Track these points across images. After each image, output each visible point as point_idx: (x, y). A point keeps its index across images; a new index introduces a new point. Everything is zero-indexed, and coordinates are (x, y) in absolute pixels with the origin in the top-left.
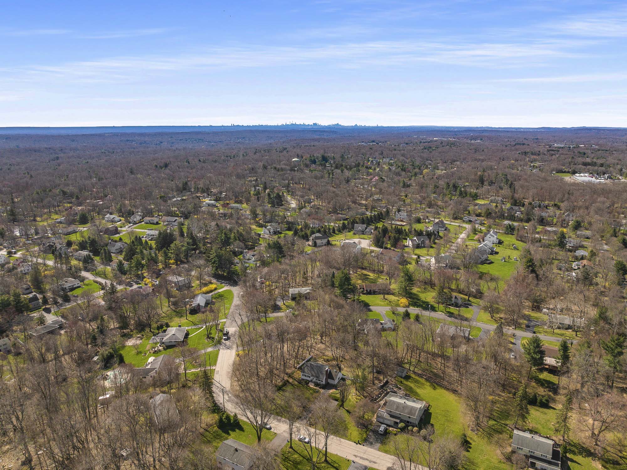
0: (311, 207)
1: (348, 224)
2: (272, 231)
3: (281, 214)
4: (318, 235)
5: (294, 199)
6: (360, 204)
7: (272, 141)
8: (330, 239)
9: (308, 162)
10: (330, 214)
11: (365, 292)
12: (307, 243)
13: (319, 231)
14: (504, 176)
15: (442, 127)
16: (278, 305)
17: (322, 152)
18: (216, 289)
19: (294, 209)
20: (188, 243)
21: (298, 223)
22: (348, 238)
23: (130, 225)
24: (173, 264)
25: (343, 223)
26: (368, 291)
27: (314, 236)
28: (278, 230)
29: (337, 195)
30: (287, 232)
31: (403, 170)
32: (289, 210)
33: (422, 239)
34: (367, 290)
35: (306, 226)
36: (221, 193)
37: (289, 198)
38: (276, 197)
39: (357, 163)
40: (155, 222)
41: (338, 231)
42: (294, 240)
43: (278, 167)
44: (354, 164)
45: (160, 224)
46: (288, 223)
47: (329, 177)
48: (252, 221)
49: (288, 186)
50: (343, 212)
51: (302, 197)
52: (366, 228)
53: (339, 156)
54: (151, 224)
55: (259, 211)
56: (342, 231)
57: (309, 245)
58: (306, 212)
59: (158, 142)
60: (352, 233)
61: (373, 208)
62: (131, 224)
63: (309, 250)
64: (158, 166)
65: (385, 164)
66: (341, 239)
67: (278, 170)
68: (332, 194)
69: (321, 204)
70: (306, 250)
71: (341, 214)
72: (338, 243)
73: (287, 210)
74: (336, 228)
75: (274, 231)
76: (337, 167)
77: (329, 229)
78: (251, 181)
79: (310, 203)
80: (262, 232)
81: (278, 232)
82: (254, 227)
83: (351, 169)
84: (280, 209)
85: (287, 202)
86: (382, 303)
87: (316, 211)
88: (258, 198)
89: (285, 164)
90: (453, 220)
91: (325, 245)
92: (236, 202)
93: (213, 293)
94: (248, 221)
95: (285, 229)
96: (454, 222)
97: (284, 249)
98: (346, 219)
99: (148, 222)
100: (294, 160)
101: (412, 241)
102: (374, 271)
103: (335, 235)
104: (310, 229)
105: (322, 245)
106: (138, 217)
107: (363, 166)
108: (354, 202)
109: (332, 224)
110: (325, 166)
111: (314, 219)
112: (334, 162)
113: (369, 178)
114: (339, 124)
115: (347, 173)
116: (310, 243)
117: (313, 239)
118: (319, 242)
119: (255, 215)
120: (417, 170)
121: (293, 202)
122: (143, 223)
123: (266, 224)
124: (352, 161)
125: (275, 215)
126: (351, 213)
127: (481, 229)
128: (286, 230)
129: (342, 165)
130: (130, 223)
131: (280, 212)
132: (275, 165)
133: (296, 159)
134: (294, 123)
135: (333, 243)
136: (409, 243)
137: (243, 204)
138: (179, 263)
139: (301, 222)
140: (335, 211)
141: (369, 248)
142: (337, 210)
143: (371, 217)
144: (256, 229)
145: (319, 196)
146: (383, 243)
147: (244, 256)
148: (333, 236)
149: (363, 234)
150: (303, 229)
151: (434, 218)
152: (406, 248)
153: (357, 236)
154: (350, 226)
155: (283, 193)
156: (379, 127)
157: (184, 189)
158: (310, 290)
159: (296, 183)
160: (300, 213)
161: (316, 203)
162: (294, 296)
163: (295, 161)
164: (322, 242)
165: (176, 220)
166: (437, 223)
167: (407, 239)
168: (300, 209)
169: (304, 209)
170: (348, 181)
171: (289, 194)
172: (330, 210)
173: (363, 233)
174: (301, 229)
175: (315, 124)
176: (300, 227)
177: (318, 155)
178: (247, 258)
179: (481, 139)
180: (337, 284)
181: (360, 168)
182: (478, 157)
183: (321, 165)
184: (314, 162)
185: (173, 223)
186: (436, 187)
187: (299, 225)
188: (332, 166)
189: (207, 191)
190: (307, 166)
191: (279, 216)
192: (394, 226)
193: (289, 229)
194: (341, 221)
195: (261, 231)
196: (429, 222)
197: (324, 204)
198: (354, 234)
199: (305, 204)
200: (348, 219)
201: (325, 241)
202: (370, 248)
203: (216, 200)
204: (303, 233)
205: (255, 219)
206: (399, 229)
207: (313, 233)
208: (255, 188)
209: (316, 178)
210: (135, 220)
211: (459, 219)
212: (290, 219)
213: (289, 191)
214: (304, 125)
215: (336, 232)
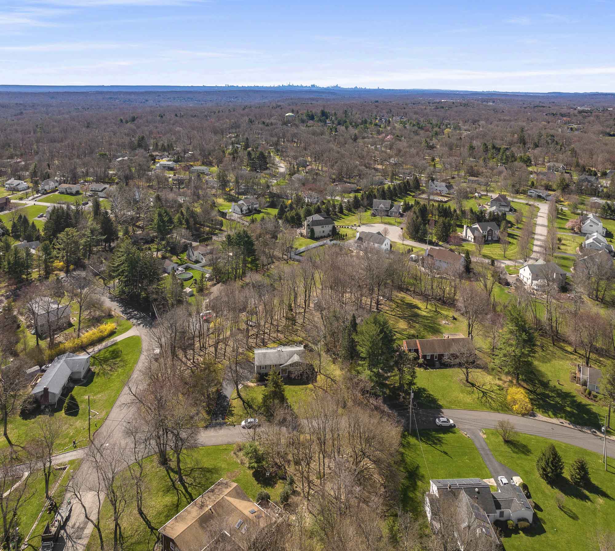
0: (307, 173)
1: (363, 199)
2: (245, 208)
3: (263, 181)
4: (317, 217)
5: (285, 161)
6: (376, 170)
7: (266, 101)
8: (336, 224)
9: (305, 118)
10: (334, 182)
11: (421, 361)
12: (298, 231)
13: (318, 211)
14: (550, 137)
15: (446, 91)
16: (225, 397)
17: (322, 108)
18: (112, 333)
19: (283, 175)
20: (92, 232)
21: (287, 196)
22: (365, 222)
23: (36, 195)
24: (60, 270)
25: (356, 197)
26: (428, 358)
27: (310, 219)
28: (255, 206)
29: (343, 156)
30: (270, 210)
31: (421, 128)
32: (275, 176)
33: (489, 228)
34: (424, 357)
35: (299, 201)
36: (185, 152)
37: (277, 159)
38: (258, 158)
39: (364, 119)
40: (74, 191)
41: (346, 210)
42: (277, 227)
43: (267, 121)
44: (360, 121)
45: (81, 194)
46: (272, 195)
47: (331, 133)
48: (219, 192)
49: (276, 144)
50: (352, 180)
51: (295, 158)
52: (392, 206)
53: (341, 112)
54: (68, 194)
55: (231, 177)
56: (353, 210)
57: (302, 235)
58: (299, 180)
59: (144, 101)
60: (369, 213)
61: (394, 176)
62: (40, 195)
63: (300, 245)
64: (124, 121)
65: (397, 122)
66: (353, 224)
67: (267, 125)
68: (337, 155)
69: (320, 168)
70: (296, 245)
71: (349, 183)
72: (349, 232)
73: (274, 176)
74: (344, 205)
75: (249, 209)
76: (339, 124)
77: (334, 206)
78: (230, 138)
79: (305, 167)
80: (230, 210)
81: (255, 209)
82: (220, 201)
83: (356, 126)
84: (262, 174)
85: (273, 164)
86: (468, 399)
87: (313, 179)
88: (234, 158)
89: (275, 119)
90: (515, 195)
91: (329, 236)
92: (203, 164)
93: (104, 344)
94: (214, 191)
95: (266, 205)
96: (516, 198)
97: (257, 245)
98: (357, 191)
99: (64, 190)
100: (287, 115)
101: (473, 230)
102: (426, 298)
103: (343, 216)
104: (305, 207)
105: (323, 235)
106: (52, 183)
107: (371, 123)
108: (368, 166)
109: (338, 198)
110: (325, 123)
111: (310, 189)
112: (336, 119)
113: (380, 137)
114: (339, 86)
115: (353, 131)
116: (304, 231)
117: (308, 225)
118: (318, 230)
119: (224, 183)
120: (436, 129)
121: (282, 165)
122: (57, 193)
123: (240, 197)
124: (357, 117)
125: (253, 182)
126: (364, 182)
127: (562, 210)
128: (268, 207)
129: (346, 122)
130: (38, 192)
131: (262, 178)
132: (262, 120)
133: (291, 114)
134: (291, 84)
135: (342, 231)
136: (466, 233)
137: (214, 166)
138: (72, 267)
139: (292, 194)
140: (339, 179)
141: (401, 242)
142: (343, 177)
143: (395, 189)
144: (221, 205)
145: (318, 157)
146: (425, 233)
147: (189, 256)
148: (340, 218)
149: (388, 216)
150: (294, 206)
151: (487, 191)
152: (464, 244)
153: (378, 218)
154: (366, 202)
155: (269, 153)
156: (380, 89)
157: (140, 146)
158: (298, 353)
159: (288, 141)
160: (290, 180)
161: (314, 167)
162: (263, 371)
163: (289, 116)
164: (323, 229)
165: (105, 188)
166: (497, 200)
167: (462, 227)
168: (291, 174)
169: (296, 175)
170: (355, 139)
171: (278, 155)
172: (334, 177)
173: (387, 213)
174: (291, 205)
175: (313, 86)
176: (290, 201)
177: (317, 111)
178: (194, 258)
179: (494, 102)
180: (363, 350)
181: (368, 125)
182: (502, 118)
183: (320, 120)
184: (312, 118)
185: (99, 193)
186: (472, 148)
187: (288, 199)
188: (333, 123)
189: (167, 149)
190: (303, 121)
191: (258, 184)
192: (436, 204)
193: (273, 205)
194: (350, 193)
195: (230, 208)
196: (480, 197)
197: (324, 169)
198: (374, 215)
199: (298, 168)
200: (361, 190)
201: (328, 229)
202: (405, 242)
203: (176, 161)
204: (293, 213)
205: (225, 189)
206: (446, 209)
207: (309, 213)
208: (233, 147)
209: (314, 134)
210: (46, 187)
211: (521, 193)
212: (275, 190)
213: (278, 151)
214: (302, 86)
215: (345, 212)
